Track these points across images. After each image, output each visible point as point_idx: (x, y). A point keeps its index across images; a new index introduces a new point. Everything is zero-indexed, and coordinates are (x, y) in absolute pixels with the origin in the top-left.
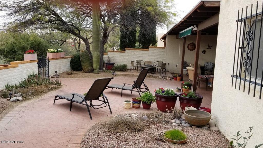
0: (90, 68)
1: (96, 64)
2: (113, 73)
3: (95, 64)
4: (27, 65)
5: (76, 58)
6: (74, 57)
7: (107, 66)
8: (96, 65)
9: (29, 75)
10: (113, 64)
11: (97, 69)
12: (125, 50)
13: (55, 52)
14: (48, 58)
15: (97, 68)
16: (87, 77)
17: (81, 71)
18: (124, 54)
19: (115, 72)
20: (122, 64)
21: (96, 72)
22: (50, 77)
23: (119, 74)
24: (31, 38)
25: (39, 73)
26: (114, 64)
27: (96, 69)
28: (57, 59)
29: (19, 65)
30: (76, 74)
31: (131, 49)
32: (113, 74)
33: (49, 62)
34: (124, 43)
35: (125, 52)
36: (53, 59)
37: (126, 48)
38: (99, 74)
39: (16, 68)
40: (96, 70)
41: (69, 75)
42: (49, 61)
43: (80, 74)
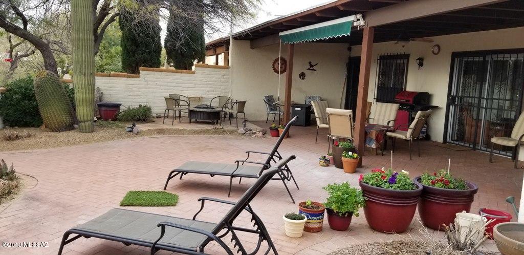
0: (66, 119)
1: (85, 108)
2: (131, 128)
3: (82, 108)
5: (15, 93)
6: (8, 91)
7: (102, 112)
8: (85, 111)
10: (118, 106)
11: (87, 121)
12: (139, 73)
15: (89, 118)
16: (68, 144)
17: (38, 126)
18: (137, 82)
19: (134, 125)
20: (135, 106)
21: (87, 128)
23: (144, 130)
26: (121, 105)
27: (85, 122)
30: (30, 136)
31: (154, 71)
32: (131, 131)
34: (134, 56)
35: (139, 77)
37: (140, 68)
38: (95, 134)
40: (87, 124)
41: (11, 142)
43: (41, 135)
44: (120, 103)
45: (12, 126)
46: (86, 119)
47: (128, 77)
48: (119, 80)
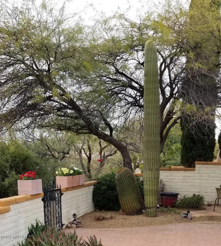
1: (151, 197)
2: (186, 214)
3: (148, 197)
4: (26, 206)
5: (103, 185)
7: (164, 200)
8: (151, 199)
9: (30, 226)
10: (176, 195)
11: (152, 208)
12: (195, 167)
13: (71, 175)
14: (59, 188)
15: (153, 205)
16: (138, 225)
17: (118, 210)
18: (193, 175)
19: (189, 212)
20: (190, 195)
21: (152, 213)
22: (64, 227)
23: (197, 216)
24: (12, 149)
25: (47, 220)
26: (178, 194)
27: (150, 208)
28: (74, 188)
29: (12, 207)
30: (112, 218)
31: (208, 164)
32: (185, 217)
33: (62, 197)
34: (191, 152)
35: (194, 170)
36: (67, 189)
37: (196, 162)
38: (158, 218)
39: (7, 215)
40: (152, 210)
41: (99, 222)
42: (61, 194)
43: (119, 218)
44: (178, 193)
45: (100, 210)
46: (151, 206)
47: (185, 170)
48: (178, 173)
